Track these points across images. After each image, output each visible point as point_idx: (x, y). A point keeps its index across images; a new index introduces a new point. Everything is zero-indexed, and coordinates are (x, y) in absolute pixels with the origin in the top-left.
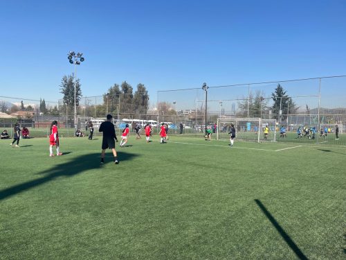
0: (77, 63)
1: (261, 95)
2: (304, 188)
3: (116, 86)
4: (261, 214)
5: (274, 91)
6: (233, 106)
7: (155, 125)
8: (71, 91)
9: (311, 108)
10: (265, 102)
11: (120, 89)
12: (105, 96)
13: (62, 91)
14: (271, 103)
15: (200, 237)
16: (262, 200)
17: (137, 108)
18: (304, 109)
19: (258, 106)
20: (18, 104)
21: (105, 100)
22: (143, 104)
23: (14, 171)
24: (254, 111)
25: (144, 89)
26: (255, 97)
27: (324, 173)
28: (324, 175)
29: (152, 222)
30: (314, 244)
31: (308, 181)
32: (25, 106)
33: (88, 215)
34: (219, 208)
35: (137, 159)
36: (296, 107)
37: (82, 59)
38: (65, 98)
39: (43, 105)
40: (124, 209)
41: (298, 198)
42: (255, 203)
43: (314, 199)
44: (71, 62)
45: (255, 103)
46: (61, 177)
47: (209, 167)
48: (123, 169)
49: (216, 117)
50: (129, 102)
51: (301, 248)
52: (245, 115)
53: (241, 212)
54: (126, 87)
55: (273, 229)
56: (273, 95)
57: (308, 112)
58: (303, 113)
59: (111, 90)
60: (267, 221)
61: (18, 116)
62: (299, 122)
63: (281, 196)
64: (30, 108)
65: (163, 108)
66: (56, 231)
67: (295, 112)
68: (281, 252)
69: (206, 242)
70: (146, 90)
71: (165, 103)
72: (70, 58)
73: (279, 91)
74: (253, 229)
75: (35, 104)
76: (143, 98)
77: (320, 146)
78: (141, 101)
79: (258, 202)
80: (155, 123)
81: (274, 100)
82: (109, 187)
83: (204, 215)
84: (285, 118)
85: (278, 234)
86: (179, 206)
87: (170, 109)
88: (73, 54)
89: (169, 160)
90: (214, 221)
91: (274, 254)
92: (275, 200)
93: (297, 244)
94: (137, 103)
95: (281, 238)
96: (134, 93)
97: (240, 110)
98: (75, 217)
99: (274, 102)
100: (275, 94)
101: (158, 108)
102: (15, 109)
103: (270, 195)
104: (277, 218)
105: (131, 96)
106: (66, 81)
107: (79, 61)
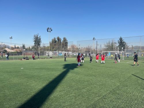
0: (50, 32)
3: (55, 38)
5: (119, 39)
7: (72, 54)
8: (37, 41)
9: (134, 46)
13: (34, 41)
14: (118, 45)
17: (63, 47)
18: (131, 46)
20: (13, 46)
24: (111, 48)
25: (66, 39)
26: (111, 42)
32: (16, 47)
36: (128, 46)
37: (52, 30)
39: (24, 46)
44: (48, 31)
45: (111, 45)
50: (60, 45)
52: (107, 50)
54: (59, 39)
56: (118, 41)
57: (133, 48)
58: (130, 48)
59: (53, 40)
61: (16, 51)
62: (129, 52)
64: (18, 48)
67: (127, 48)
70: (67, 40)
71: (74, 45)
73: (121, 39)
75: (20, 46)
76: (65, 43)
78: (65, 45)
80: (72, 53)
81: (119, 43)
87: (76, 47)
94: (63, 45)
96: (62, 41)
97: (105, 47)
100: (119, 41)
101: (71, 47)
106: (35, 37)
107: (50, 31)
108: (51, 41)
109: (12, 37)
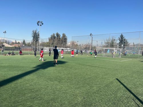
1: (114, 38)
2: (134, 75)
3: (54, 34)
4: (119, 83)
5: (119, 37)
6: (102, 43)
7: (70, 50)
8: (36, 37)
9: (135, 44)
10: (116, 41)
11: (55, 35)
12: (49, 38)
13: (32, 36)
14: (118, 42)
15: (98, 90)
16: (118, 79)
17: (62, 43)
18: (132, 44)
19: (113, 43)
20: (14, 41)
21: (50, 40)
22: (65, 42)
23: (23, 67)
24: (111, 45)
25: (65, 36)
26: (111, 39)
27: (142, 70)
28: (142, 71)
29: (80, 85)
30: (140, 93)
31: (136, 73)
32: (17, 42)
33: (57, 82)
34: (103, 81)
35: (67, 63)
36: (129, 43)
37: (42, 24)
38: (33, 39)
39: (24, 42)
40: (69, 80)
41: (133, 78)
42: (116, 80)
43: (139, 79)
44: (38, 25)
45: (111, 42)
46: (41, 69)
47: (96, 67)
48: (63, 67)
49: (95, 47)
50: (59, 41)
51: (135, 94)
52: (107, 46)
53: (112, 82)
54: (58, 35)
55: (124, 88)
56: (119, 38)
57: (134, 45)
58: (132, 46)
59: (52, 36)
60: (122, 86)
61: (15, 46)
62: (130, 50)
63: (126, 78)
64: (19, 43)
65: (73, 43)
66: (48, 87)
67: (128, 46)
68: (128, 95)
69: (101, 91)
71: (74, 41)
72: (38, 23)
73: (122, 36)
74: (117, 88)
75: (21, 41)
76: (65, 39)
77: (139, 60)
78: (64, 41)
79: (117, 79)
81: (120, 40)
82: (60, 73)
83: (98, 83)
84: (124, 48)
85: (126, 90)
86: (88, 80)
87: (76, 44)
88: (39, 22)
89: (79, 64)
90: (102, 85)
91: (126, 96)
92: (124, 79)
93: (134, 93)
94: (62, 41)
95: (128, 91)
96: (61, 37)
97: (105, 44)
98: (53, 83)
99: (119, 41)
100: (120, 38)
101: (71, 43)
102: (13, 43)
103: (122, 77)
104: (125, 85)
105: (60, 38)
106: (34, 32)
107: (41, 25)
108: (50, 37)
109: (5, 31)
